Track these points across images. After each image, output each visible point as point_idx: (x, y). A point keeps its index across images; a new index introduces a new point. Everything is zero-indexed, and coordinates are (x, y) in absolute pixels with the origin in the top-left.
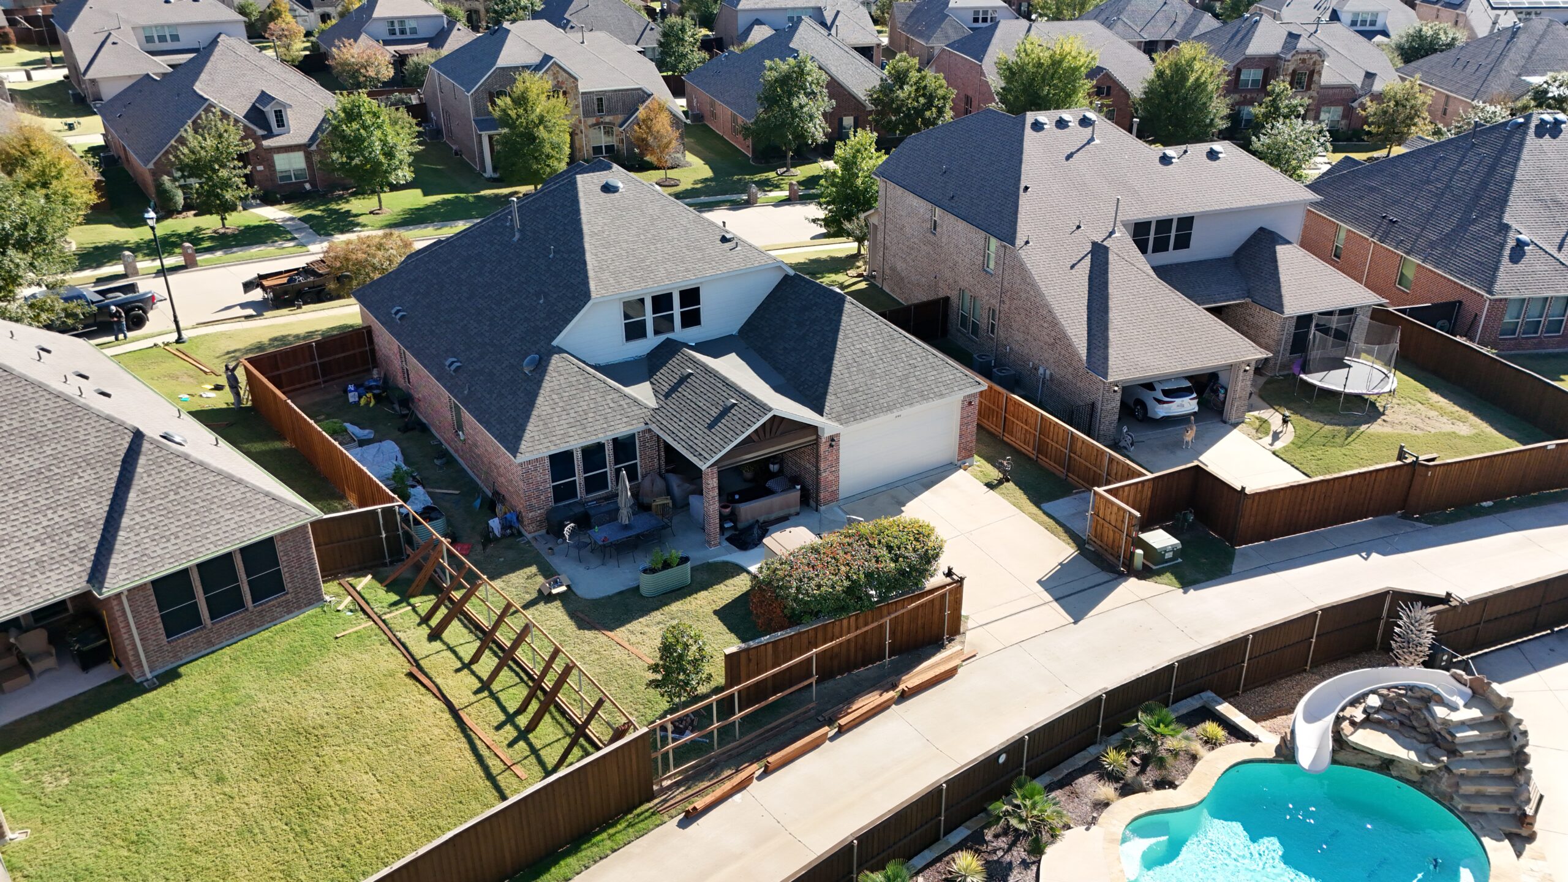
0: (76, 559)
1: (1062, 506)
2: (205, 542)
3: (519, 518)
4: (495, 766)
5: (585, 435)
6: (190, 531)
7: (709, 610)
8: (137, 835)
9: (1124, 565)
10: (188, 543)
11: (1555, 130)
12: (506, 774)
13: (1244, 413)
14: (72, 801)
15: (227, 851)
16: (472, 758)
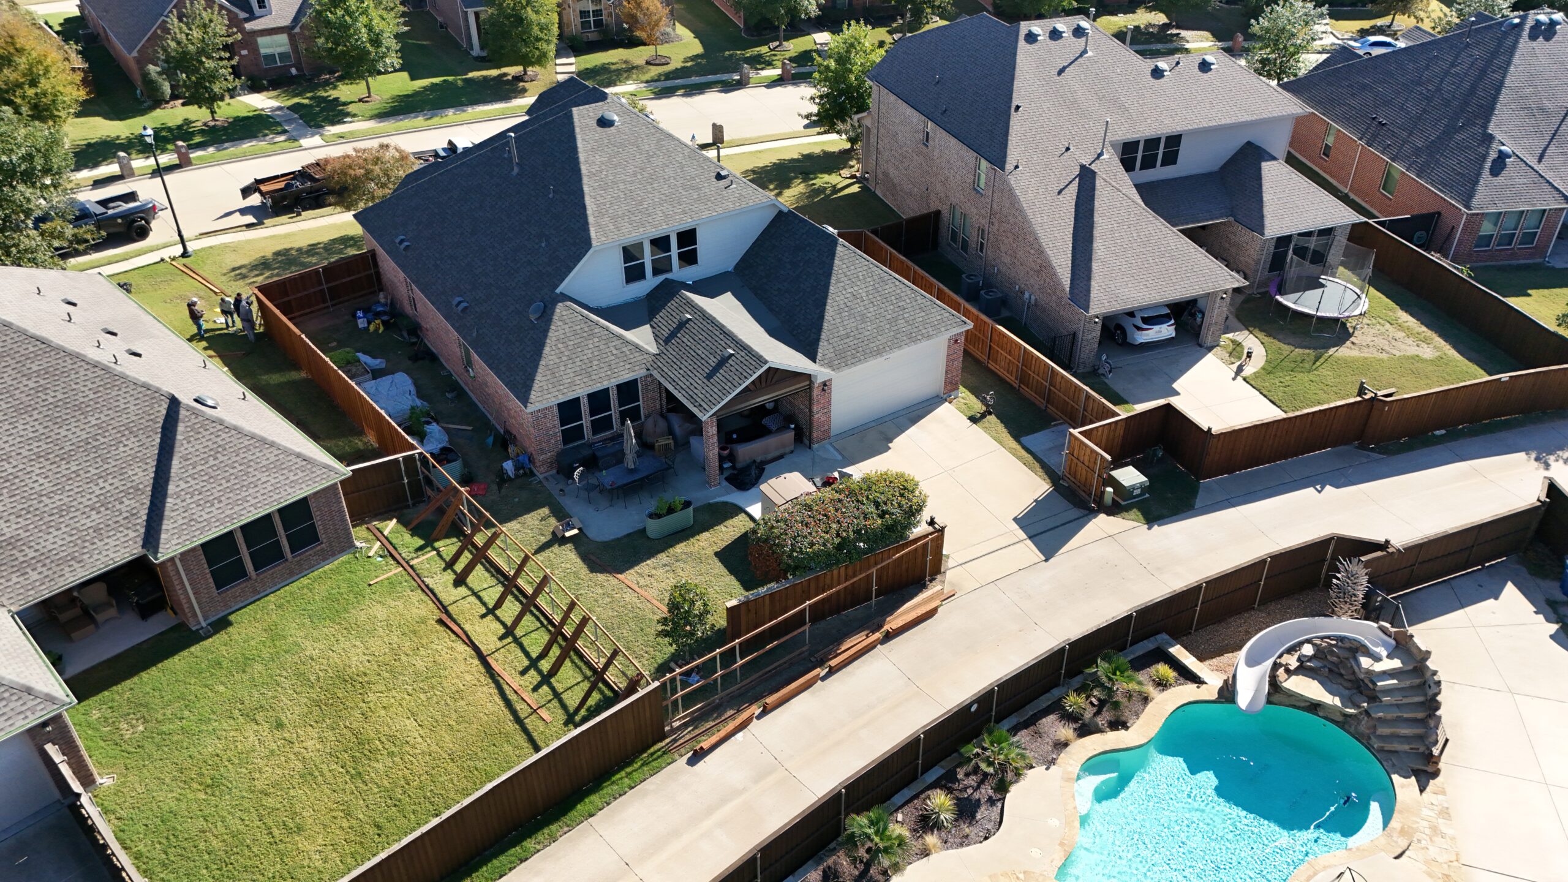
0: (130, 525)
1: (1040, 440)
2: (246, 505)
3: (531, 459)
4: (522, 709)
5: (591, 383)
6: (231, 495)
7: (710, 551)
8: (212, 779)
9: (1095, 501)
10: (231, 506)
11: (1548, 31)
12: (532, 717)
13: (1219, 337)
14: (149, 747)
15: (292, 792)
16: (501, 703)
